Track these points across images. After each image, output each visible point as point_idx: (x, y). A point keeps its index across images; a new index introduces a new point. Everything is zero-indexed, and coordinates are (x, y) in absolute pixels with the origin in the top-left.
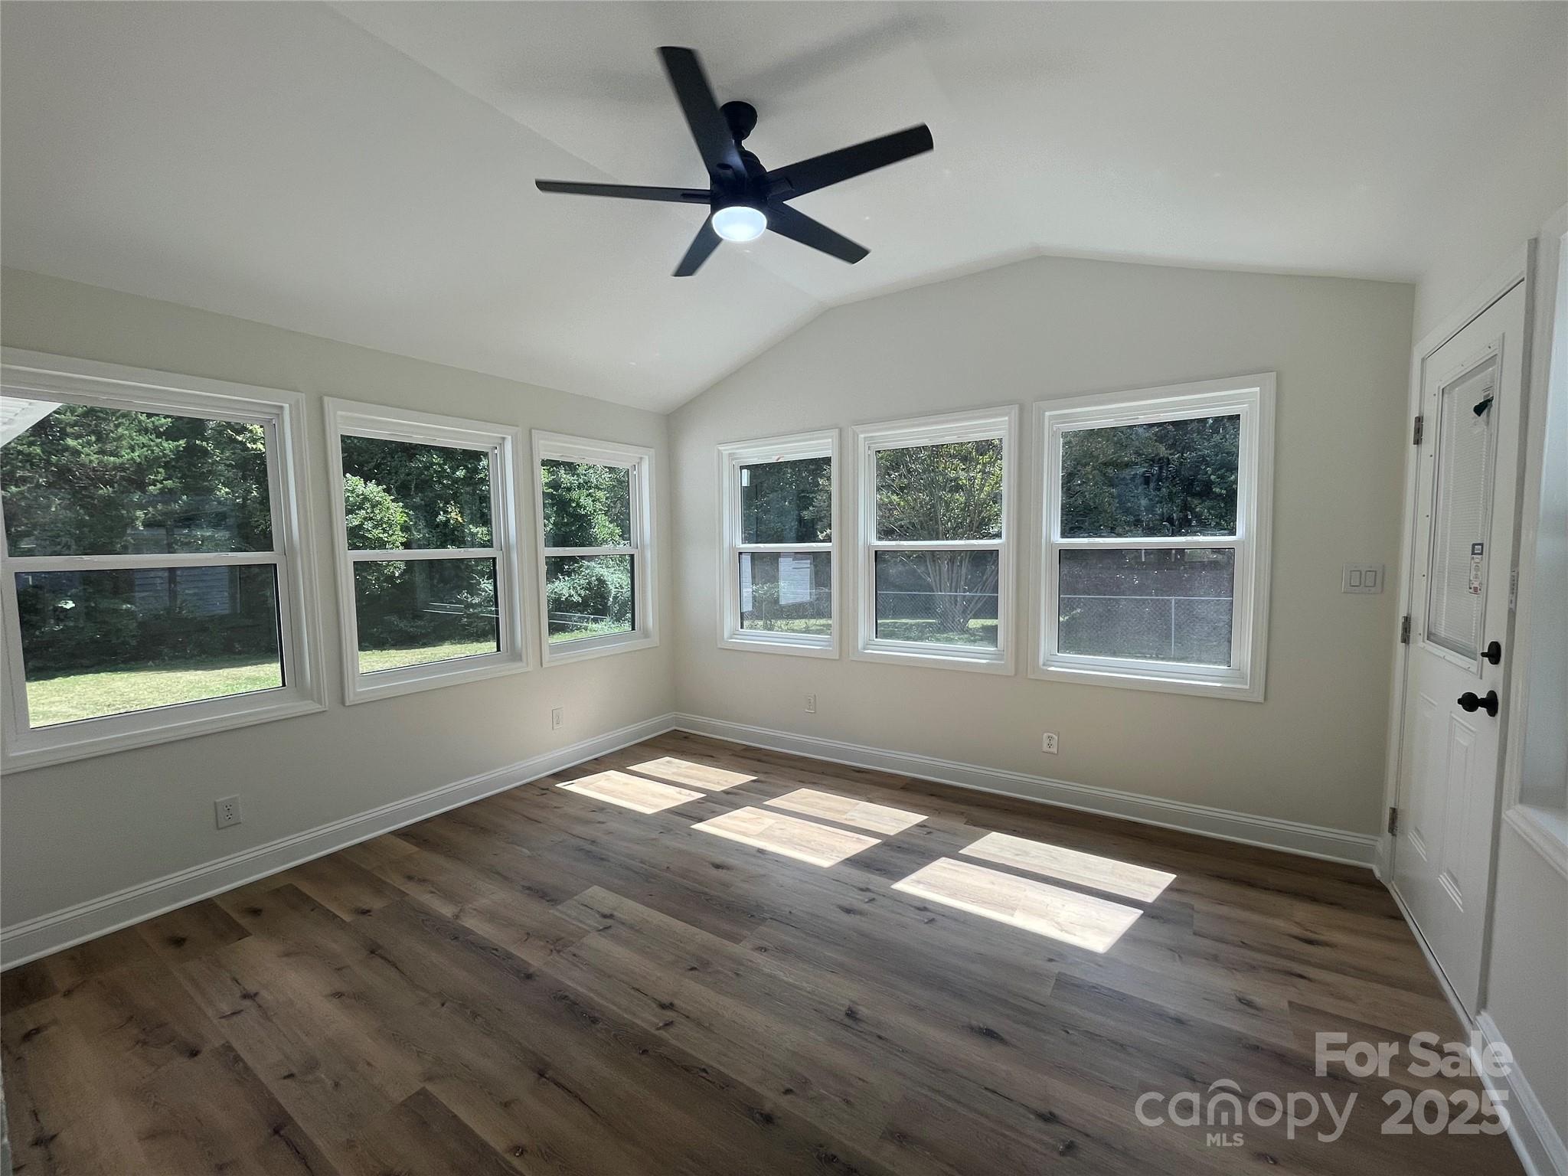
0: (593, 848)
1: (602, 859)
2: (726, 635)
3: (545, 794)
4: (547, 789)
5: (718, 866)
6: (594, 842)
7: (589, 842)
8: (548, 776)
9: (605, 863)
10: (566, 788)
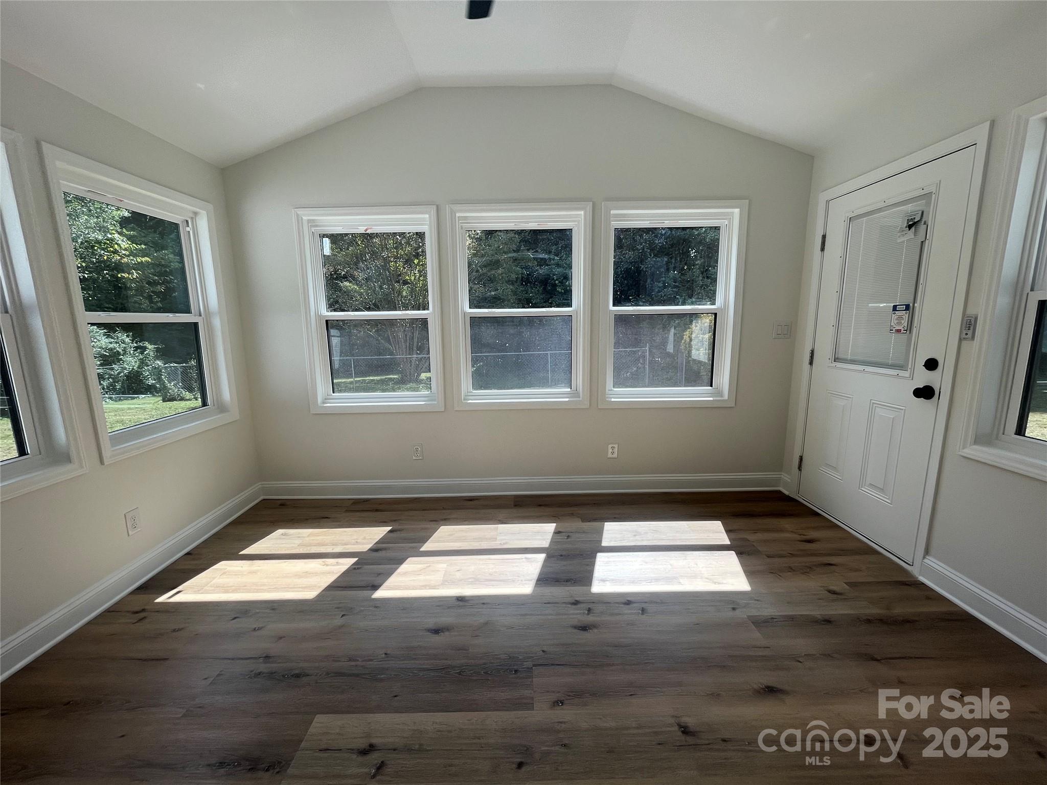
0: (274, 666)
1: (298, 676)
2: (320, 400)
3: (145, 618)
4: (143, 610)
5: (436, 631)
6: (267, 657)
7: (261, 660)
8: (133, 593)
9: (305, 679)
10: (173, 600)
